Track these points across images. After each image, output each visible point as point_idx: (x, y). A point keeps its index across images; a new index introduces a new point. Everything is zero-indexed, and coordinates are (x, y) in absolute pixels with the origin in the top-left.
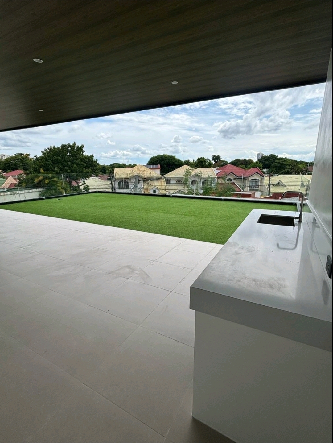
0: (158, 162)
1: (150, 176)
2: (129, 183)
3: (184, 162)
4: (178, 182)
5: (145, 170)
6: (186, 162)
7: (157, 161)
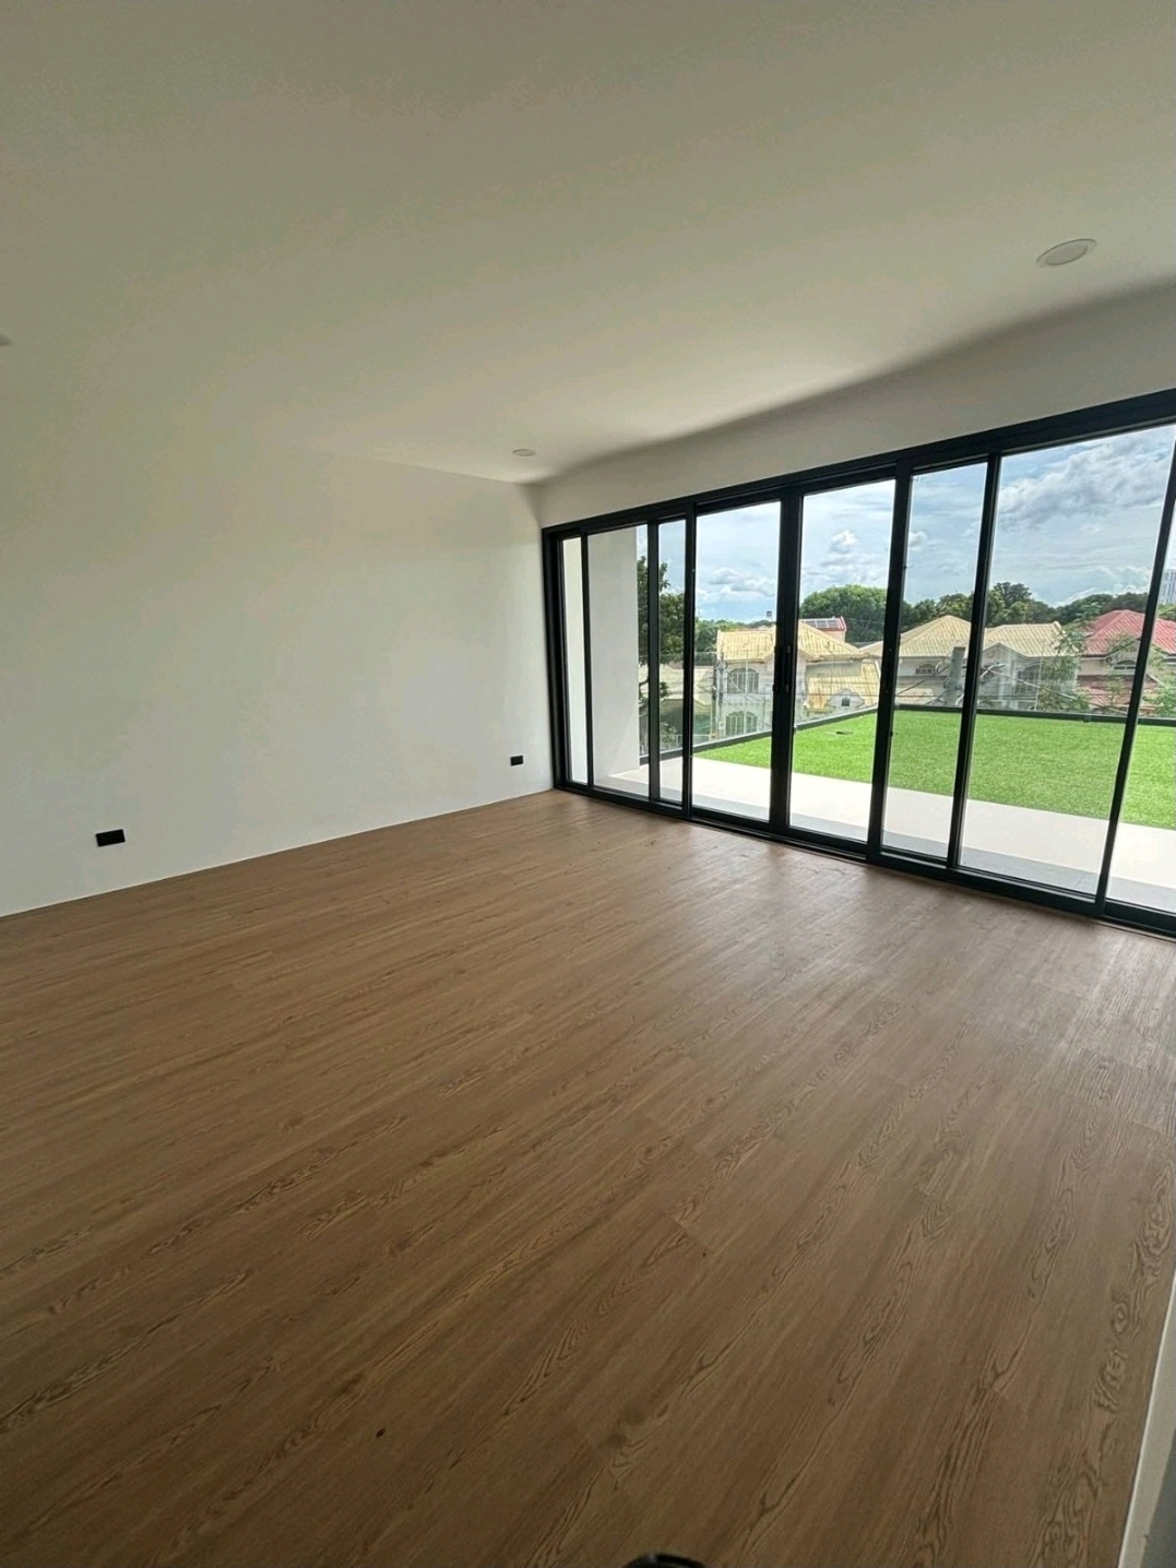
0: (831, 609)
1: (828, 653)
2: (760, 677)
3: (917, 607)
4: (924, 672)
5: (810, 633)
6: (925, 608)
7: (827, 606)
